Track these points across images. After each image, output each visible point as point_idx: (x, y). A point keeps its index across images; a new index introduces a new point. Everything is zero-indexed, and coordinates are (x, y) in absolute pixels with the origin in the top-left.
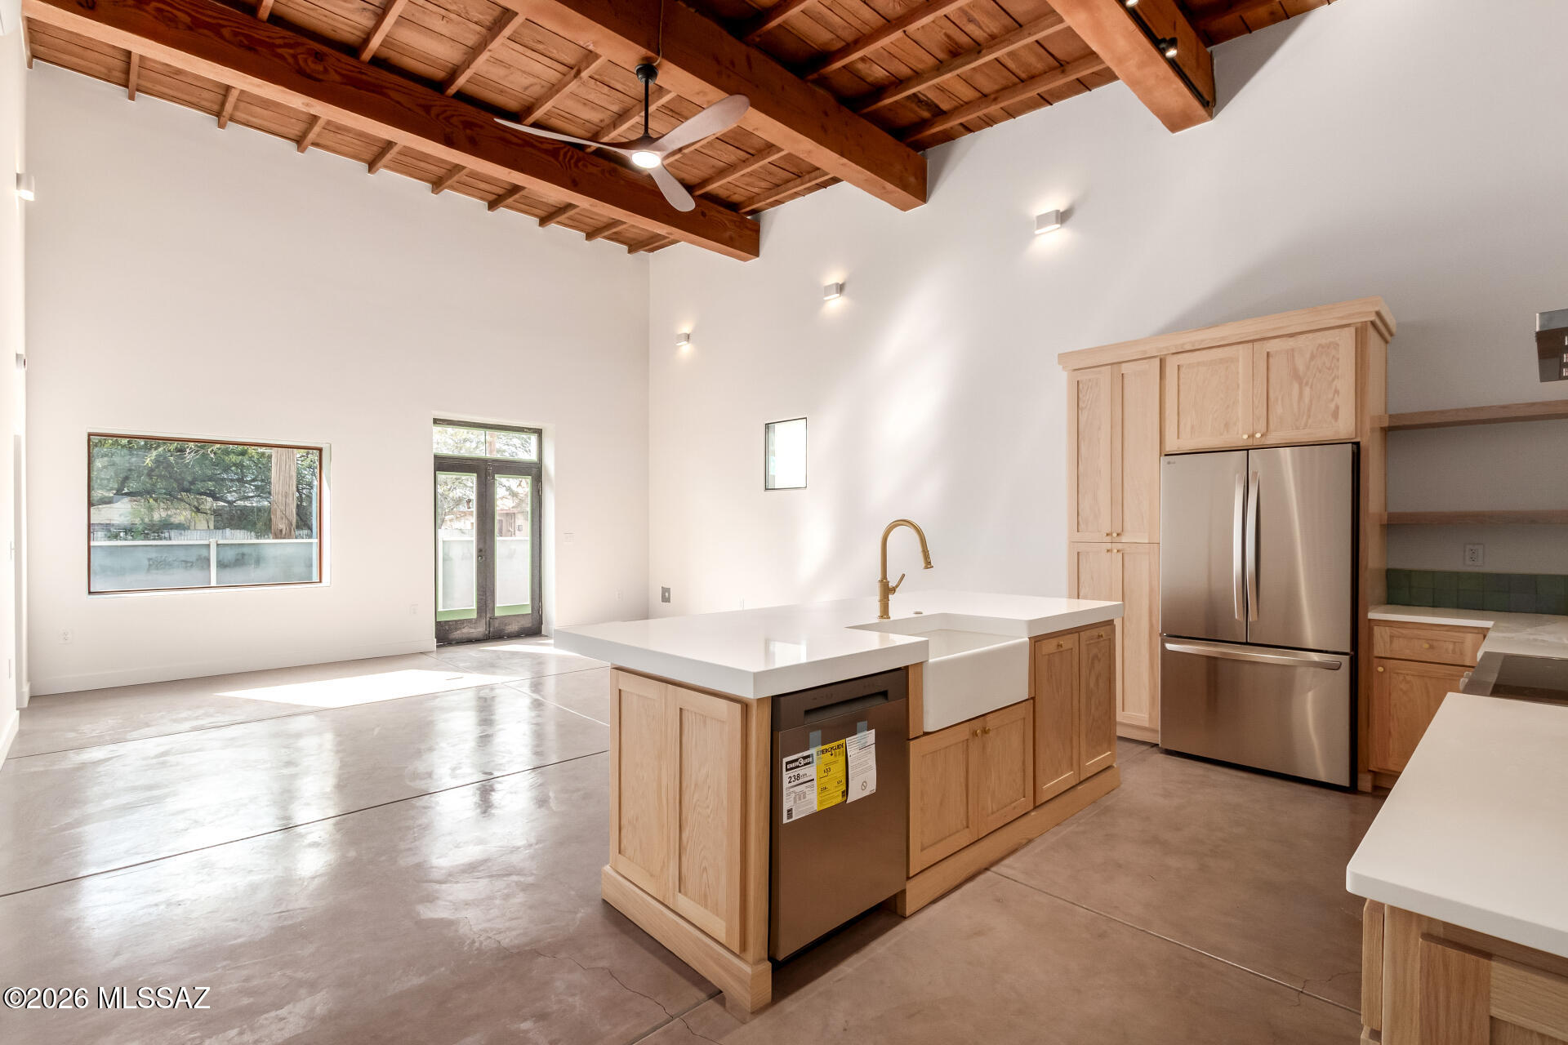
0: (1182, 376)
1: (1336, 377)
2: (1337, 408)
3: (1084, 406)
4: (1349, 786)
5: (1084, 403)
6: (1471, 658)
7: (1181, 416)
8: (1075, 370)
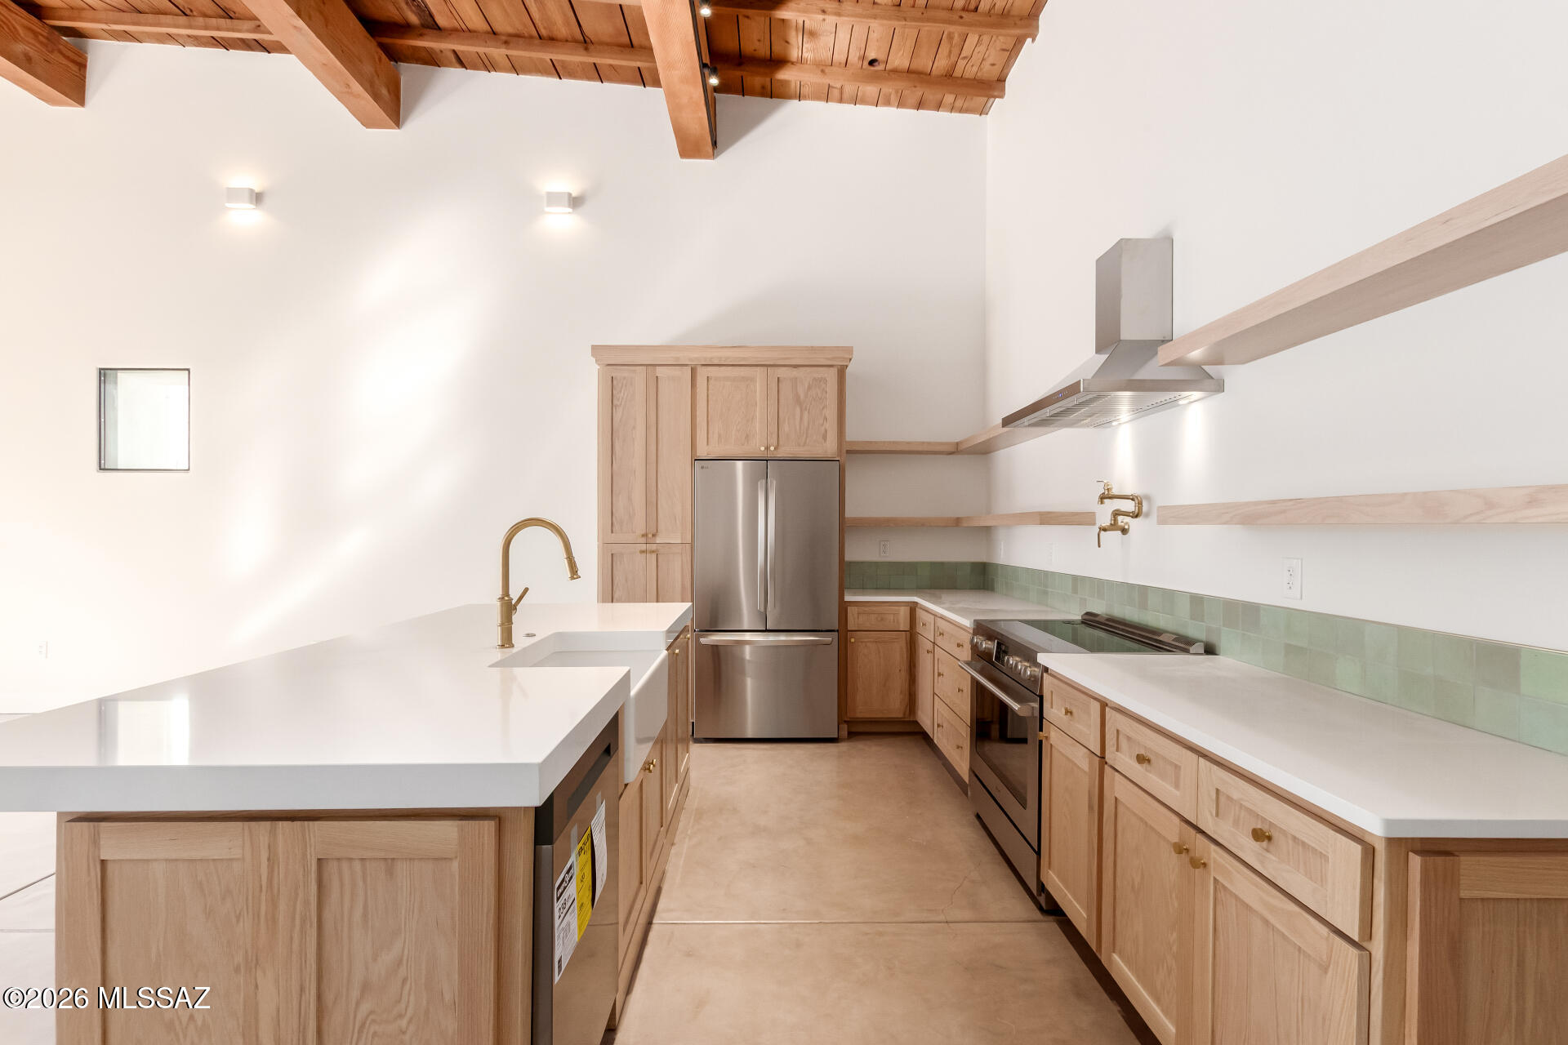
0: (710, 387)
1: (825, 407)
2: (826, 431)
3: (619, 403)
4: (836, 736)
5: (618, 400)
6: (904, 624)
7: (710, 424)
8: (609, 365)
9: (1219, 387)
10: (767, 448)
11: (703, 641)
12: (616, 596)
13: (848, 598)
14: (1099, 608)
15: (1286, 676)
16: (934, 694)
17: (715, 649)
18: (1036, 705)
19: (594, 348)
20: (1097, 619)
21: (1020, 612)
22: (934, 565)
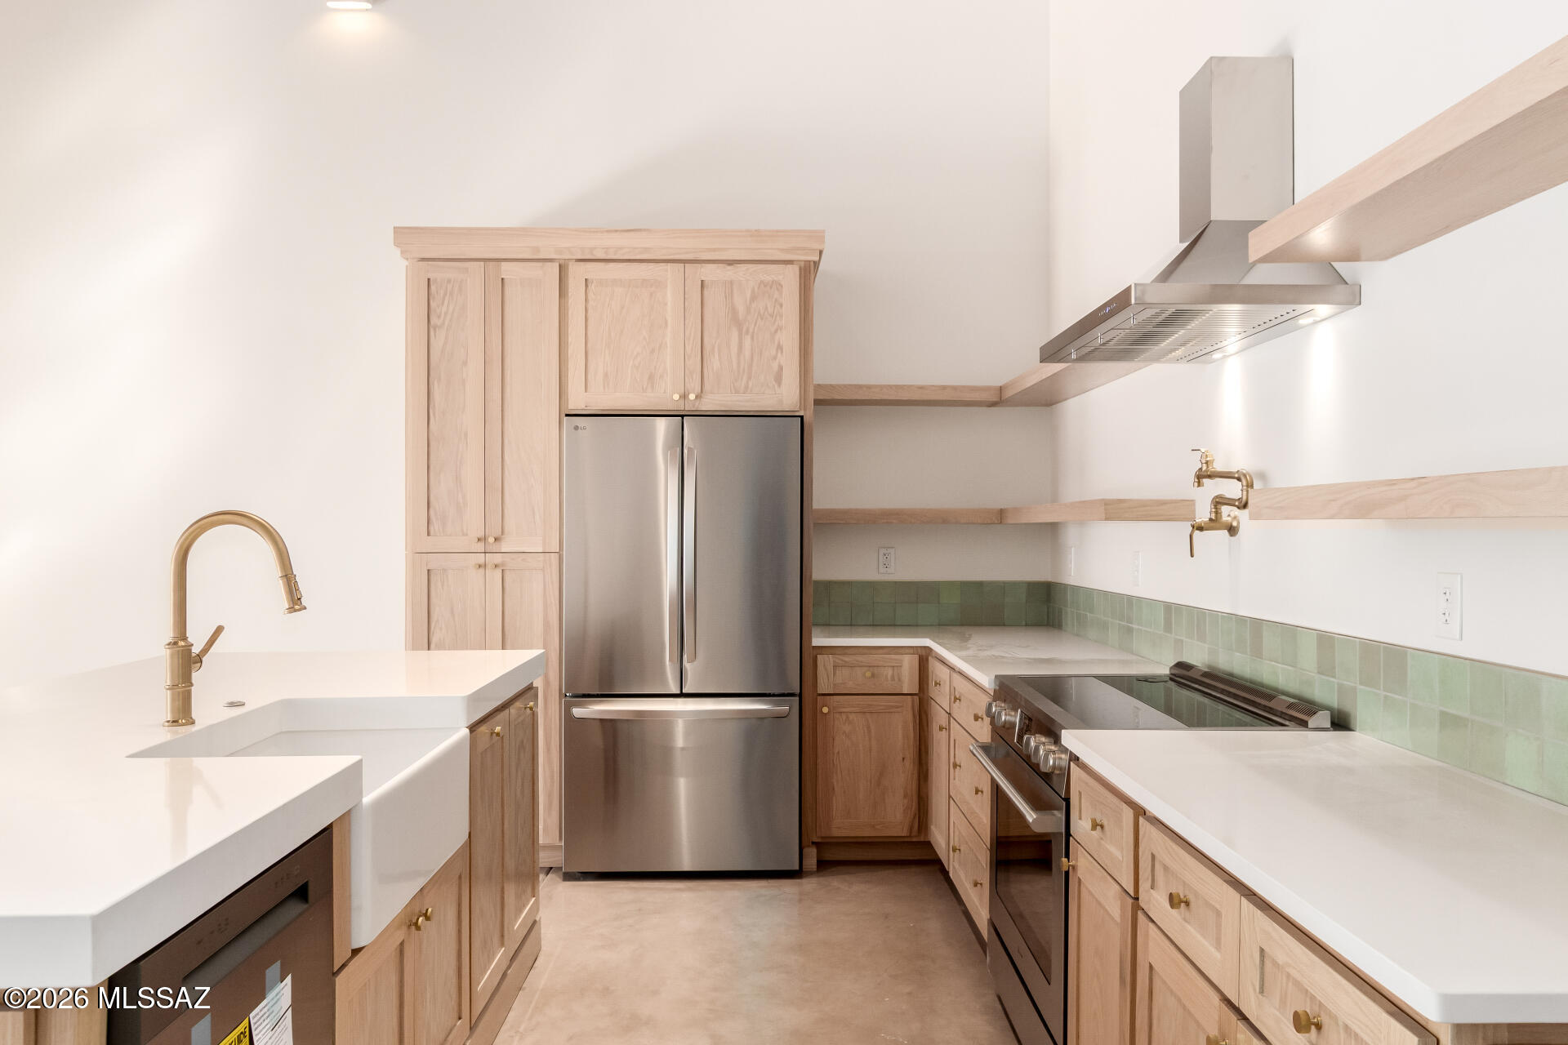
0: (591, 296)
1: (779, 328)
2: (781, 368)
3: (439, 323)
4: (797, 867)
5: (439, 317)
6: (909, 684)
7: (590, 358)
8: (423, 259)
9: (1353, 297)
10: (684, 396)
11: (577, 712)
12: (434, 640)
13: (818, 640)
14: (1198, 657)
15: (1440, 764)
16: (950, 797)
17: (609, 726)
18: (1061, 815)
19: (398, 231)
20: (1189, 674)
21: (1092, 662)
22: (967, 587)
